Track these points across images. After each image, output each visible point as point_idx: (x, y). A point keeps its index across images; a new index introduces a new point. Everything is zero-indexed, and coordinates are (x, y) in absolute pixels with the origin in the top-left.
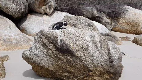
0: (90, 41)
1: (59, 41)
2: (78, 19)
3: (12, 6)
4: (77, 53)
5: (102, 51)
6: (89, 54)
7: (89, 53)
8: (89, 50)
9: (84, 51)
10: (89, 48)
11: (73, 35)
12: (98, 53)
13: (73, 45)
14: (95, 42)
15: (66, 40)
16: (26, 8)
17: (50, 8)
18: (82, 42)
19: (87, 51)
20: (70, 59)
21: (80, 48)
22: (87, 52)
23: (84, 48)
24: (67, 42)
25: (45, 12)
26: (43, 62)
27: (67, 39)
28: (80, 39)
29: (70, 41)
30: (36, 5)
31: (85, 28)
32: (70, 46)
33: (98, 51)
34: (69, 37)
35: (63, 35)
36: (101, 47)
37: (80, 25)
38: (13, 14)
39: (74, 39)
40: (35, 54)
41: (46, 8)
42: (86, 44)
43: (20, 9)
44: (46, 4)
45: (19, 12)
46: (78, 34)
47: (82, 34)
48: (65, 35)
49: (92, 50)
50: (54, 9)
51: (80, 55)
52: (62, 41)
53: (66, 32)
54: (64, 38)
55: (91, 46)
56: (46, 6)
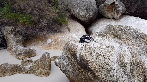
0: (116, 62)
1: (78, 56)
2: (123, 29)
3: (83, 13)
4: (98, 73)
5: (132, 77)
6: (112, 78)
7: (111, 76)
8: (111, 73)
9: (106, 73)
10: (112, 70)
11: (94, 51)
12: (127, 79)
13: (93, 63)
14: (122, 65)
15: (86, 56)
16: (95, 14)
17: (118, 13)
18: (103, 61)
19: (109, 73)
20: (91, 78)
21: (100, 68)
22: (109, 75)
23: (105, 70)
24: (86, 59)
25: (113, 17)
26: (68, 73)
27: (87, 54)
28: (101, 58)
29: (90, 57)
30: (104, 11)
31: (132, 40)
32: (90, 63)
33: (126, 77)
34: (89, 53)
35: (83, 49)
36: (132, 73)
37: (124, 37)
38: (83, 19)
39: (94, 57)
40: (62, 63)
41: (114, 13)
42: (108, 65)
43: (89, 15)
44: (115, 10)
45: (88, 18)
46: (100, 51)
47: (107, 51)
48: (85, 50)
49: (116, 74)
50: (122, 14)
51: (101, 76)
52: (80, 56)
53: (87, 47)
54: (84, 53)
55: (116, 69)
56: (114, 11)
